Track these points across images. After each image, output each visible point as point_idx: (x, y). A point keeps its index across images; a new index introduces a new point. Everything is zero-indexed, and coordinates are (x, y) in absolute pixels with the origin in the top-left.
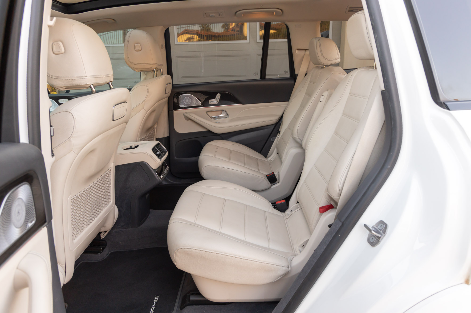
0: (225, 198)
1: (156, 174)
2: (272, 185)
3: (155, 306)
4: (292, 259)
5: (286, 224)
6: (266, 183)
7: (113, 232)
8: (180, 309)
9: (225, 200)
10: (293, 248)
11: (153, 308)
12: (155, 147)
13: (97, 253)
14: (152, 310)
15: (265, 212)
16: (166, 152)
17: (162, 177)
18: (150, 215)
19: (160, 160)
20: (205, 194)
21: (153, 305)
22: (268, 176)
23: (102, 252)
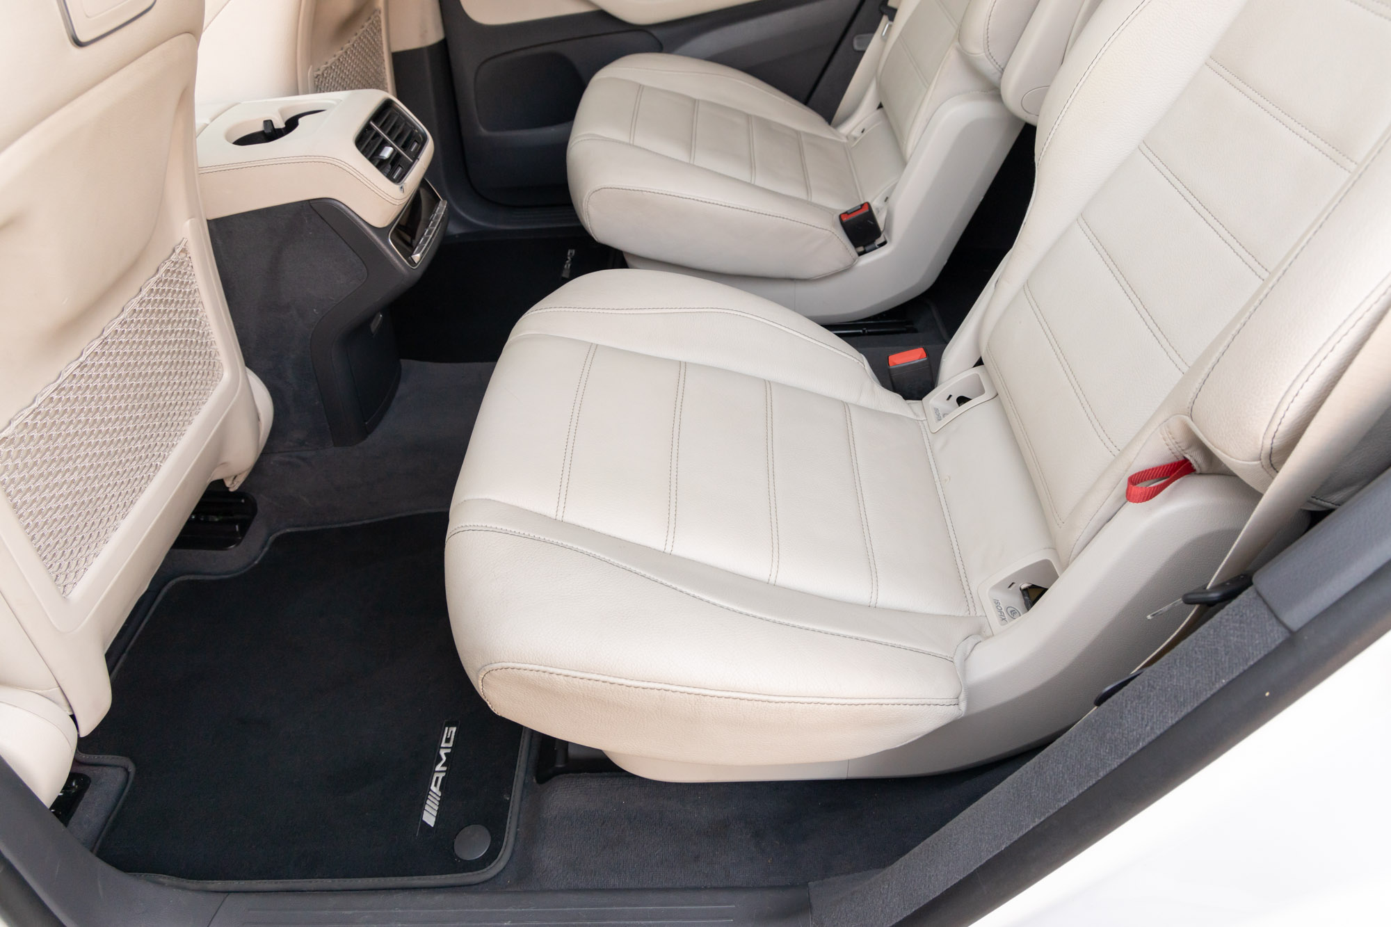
0: (680, 359)
1: (390, 248)
2: (860, 254)
3: (445, 769)
4: (969, 651)
5: (932, 463)
6: (840, 245)
7: (272, 463)
8: (534, 780)
9: (683, 366)
10: (968, 592)
11: (437, 778)
12: (371, 123)
13: (222, 545)
14: (436, 785)
15: (845, 405)
16: (425, 139)
17: (417, 257)
18: (403, 388)
19: (396, 187)
20: (597, 345)
21: (437, 764)
22: (845, 219)
23: (241, 541)
